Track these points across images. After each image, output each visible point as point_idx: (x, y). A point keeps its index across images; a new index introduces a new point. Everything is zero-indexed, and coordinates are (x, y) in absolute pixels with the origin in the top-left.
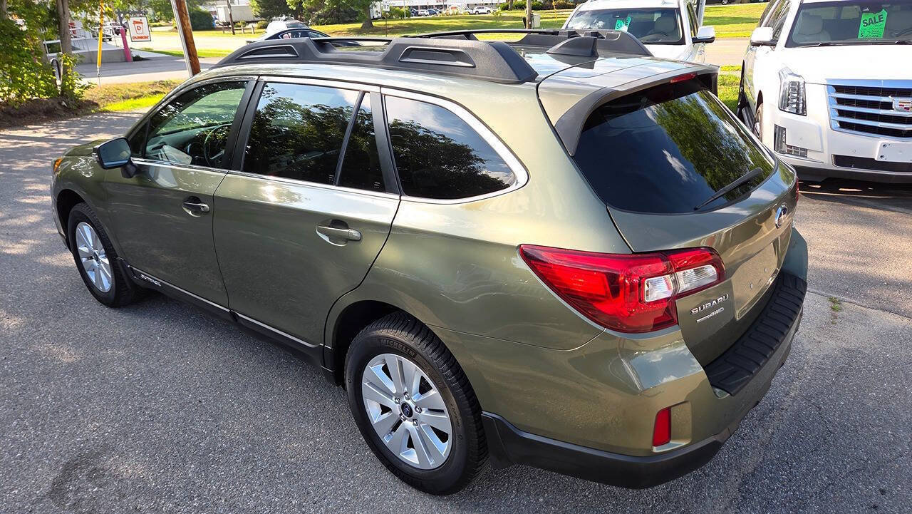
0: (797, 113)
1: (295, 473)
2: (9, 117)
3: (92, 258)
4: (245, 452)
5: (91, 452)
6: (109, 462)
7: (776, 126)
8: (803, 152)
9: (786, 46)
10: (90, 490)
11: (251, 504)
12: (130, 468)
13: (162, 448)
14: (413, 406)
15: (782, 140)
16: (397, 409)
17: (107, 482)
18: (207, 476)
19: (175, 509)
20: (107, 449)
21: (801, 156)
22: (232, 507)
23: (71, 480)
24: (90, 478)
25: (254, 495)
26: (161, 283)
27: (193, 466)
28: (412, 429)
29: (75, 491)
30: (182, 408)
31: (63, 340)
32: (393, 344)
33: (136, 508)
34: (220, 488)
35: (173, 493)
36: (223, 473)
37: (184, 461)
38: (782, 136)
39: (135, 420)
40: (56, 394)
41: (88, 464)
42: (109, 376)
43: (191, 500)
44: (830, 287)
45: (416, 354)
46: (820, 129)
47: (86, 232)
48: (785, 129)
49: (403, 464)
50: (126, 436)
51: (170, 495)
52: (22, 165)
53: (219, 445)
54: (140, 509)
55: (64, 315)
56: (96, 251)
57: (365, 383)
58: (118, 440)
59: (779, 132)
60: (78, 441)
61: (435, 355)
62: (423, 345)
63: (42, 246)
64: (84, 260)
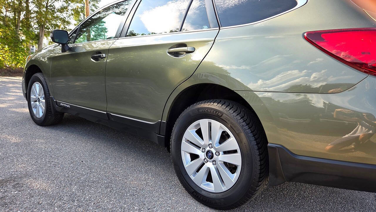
1: (136, 194)
2: (10, 73)
3: (36, 101)
4: (106, 183)
5: (18, 176)
6: (27, 181)
10: (13, 192)
11: (110, 207)
12: (38, 184)
13: (59, 178)
14: (214, 152)
16: (202, 155)
17: (24, 190)
18: (83, 192)
19: (63, 205)
20: (27, 175)
22: (98, 207)
23: (3, 187)
24: (14, 187)
25: (111, 203)
26: (70, 106)
27: (75, 187)
28: (212, 168)
29: (3, 192)
30: (72, 163)
31: (14, 134)
32: (207, 111)
33: (39, 203)
34: (90, 198)
35: (63, 198)
36: (93, 191)
37: (71, 184)
39: (45, 165)
40: (5, 152)
41: (14, 181)
42: (34, 148)
43: (73, 202)
49: (203, 191)
50: (39, 171)
51: (61, 199)
52: (11, 85)
53: (92, 179)
54: (41, 203)
55: (17, 127)
56: (39, 97)
57: (183, 141)
58: (34, 173)
60: (11, 171)
61: (235, 114)
62: (228, 109)
63: (12, 106)
64: (32, 103)
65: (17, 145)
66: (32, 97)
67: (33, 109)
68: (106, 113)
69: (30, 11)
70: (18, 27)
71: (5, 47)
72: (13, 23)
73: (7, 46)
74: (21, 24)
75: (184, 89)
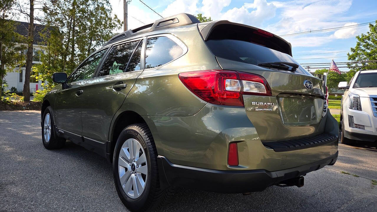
0: (358, 109)
3: (47, 129)
7: (349, 115)
8: (362, 127)
9: (353, 88)
13: (34, 186)
14: (136, 165)
15: (352, 121)
16: (130, 168)
21: (362, 129)
26: (64, 131)
27: (41, 192)
28: (134, 177)
32: (130, 132)
37: (39, 191)
38: (352, 120)
44: (373, 176)
45: (138, 134)
46: (369, 116)
47: (48, 116)
48: (353, 117)
50: (22, 181)
53: (57, 188)
56: (49, 124)
57: (120, 157)
59: (351, 118)
60: (3, 180)
61: (145, 134)
62: (141, 130)
63: (37, 134)
64: (45, 130)
65: (20, 162)
66: (45, 125)
67: (45, 135)
68: (81, 136)
69: (75, 54)
70: (64, 68)
71: (52, 85)
72: (60, 65)
73: (53, 84)
74: (66, 66)
75: (119, 116)
